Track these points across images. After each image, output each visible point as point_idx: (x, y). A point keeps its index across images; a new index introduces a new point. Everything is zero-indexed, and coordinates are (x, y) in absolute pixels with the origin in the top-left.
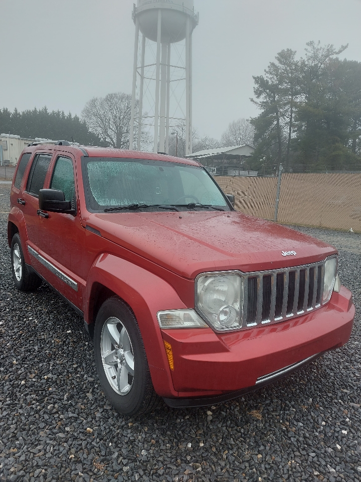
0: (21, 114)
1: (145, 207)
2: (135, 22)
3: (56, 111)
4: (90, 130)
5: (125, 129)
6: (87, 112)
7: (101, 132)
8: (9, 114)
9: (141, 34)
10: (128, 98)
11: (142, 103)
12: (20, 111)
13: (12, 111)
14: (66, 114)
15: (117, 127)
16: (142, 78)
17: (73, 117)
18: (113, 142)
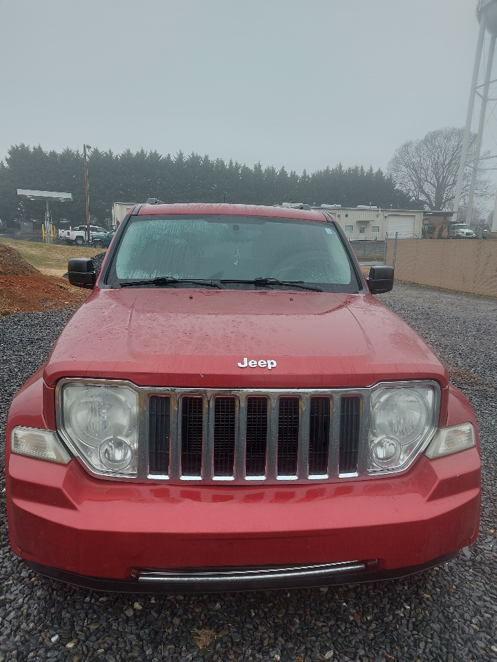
0: (310, 176)
1: (173, 283)
2: (479, 20)
3: (353, 167)
4: (397, 187)
5: (450, 180)
6: (396, 162)
7: (413, 188)
8: (297, 178)
9: (488, 35)
10: (460, 133)
11: (481, 137)
12: (310, 173)
13: (300, 174)
14: (366, 169)
15: (438, 179)
16: (485, 99)
17: (375, 171)
18: (430, 200)
